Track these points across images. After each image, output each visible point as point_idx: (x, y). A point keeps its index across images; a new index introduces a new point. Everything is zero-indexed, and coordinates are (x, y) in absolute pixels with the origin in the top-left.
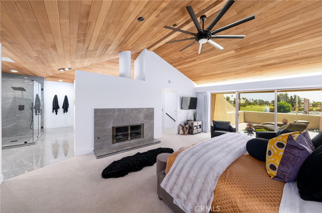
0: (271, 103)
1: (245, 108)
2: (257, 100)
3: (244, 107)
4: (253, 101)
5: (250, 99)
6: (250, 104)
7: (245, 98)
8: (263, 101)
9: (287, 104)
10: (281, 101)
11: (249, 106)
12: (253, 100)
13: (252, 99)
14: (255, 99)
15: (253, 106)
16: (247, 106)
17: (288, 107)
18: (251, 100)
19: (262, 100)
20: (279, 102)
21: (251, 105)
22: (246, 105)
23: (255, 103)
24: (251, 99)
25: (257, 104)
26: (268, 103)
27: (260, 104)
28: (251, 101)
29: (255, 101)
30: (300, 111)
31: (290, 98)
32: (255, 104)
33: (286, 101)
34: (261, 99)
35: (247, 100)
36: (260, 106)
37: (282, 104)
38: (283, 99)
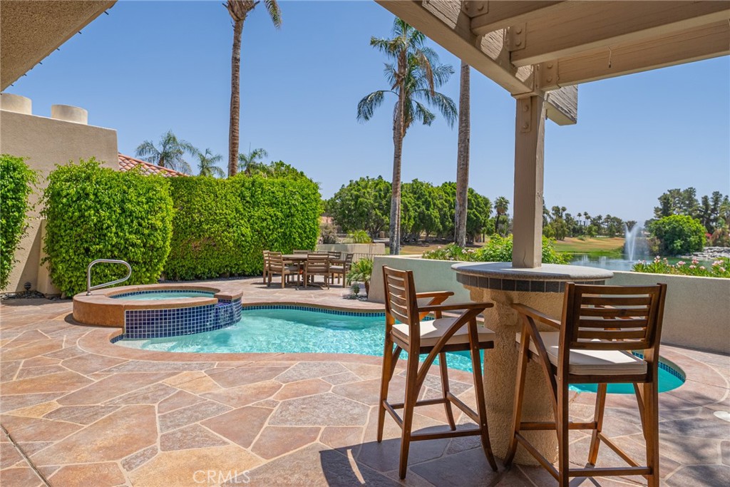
2: (600, 217)
4: (588, 223)
5: (580, 215)
6: (577, 231)
7: (560, 207)
9: (693, 222)
12: (588, 218)
13: (586, 214)
14: (593, 215)
15: (589, 239)
16: (567, 238)
17: (696, 232)
18: (583, 218)
19: (615, 218)
21: (581, 236)
22: (565, 236)
23: (596, 228)
24: (582, 214)
25: (601, 234)
27: (611, 234)
29: (596, 222)
31: (701, 205)
32: (594, 233)
33: (691, 215)
34: (612, 216)
35: (567, 218)
36: (609, 239)
37: (677, 221)
38: (680, 208)
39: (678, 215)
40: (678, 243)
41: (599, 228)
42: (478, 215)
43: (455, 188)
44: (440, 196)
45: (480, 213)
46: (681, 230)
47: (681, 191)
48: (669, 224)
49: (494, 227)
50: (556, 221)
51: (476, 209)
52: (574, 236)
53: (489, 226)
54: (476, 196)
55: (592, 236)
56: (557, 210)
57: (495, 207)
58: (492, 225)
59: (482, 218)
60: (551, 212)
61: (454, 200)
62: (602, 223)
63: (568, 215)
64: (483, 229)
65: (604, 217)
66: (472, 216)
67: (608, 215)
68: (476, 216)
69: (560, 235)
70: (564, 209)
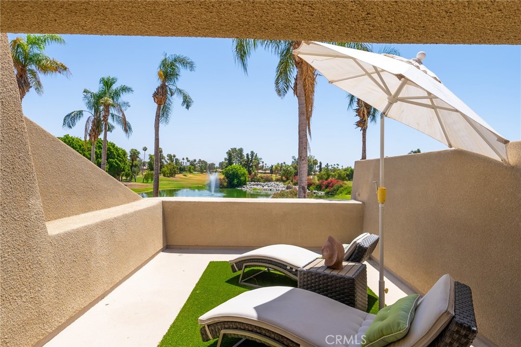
0: (219, 168)
1: (172, 181)
2: (195, 161)
3: (171, 178)
4: (188, 164)
5: (183, 159)
6: (182, 170)
7: (172, 155)
8: (205, 163)
9: (242, 169)
10: (234, 164)
11: (181, 176)
12: (188, 161)
13: (187, 159)
14: (191, 159)
15: (189, 175)
16: (176, 175)
17: (244, 175)
18: (185, 161)
19: (203, 161)
20: (231, 165)
21: (184, 173)
22: (175, 173)
23: (193, 167)
24: (185, 158)
25: (196, 171)
26: (214, 168)
27: (202, 171)
28: (186, 164)
29: (192, 163)
30: (259, 183)
31: (245, 158)
32: (192, 171)
33: (241, 163)
35: (176, 161)
36: (201, 174)
37: (235, 169)
38: (237, 159)
39: (236, 165)
40: (235, 181)
41: (195, 167)
42: (119, 163)
43: (100, 143)
44: (88, 148)
45: (120, 161)
46: (237, 174)
47: (237, 149)
48: (232, 170)
49: (130, 171)
50: (170, 164)
51: (117, 158)
52: (180, 173)
53: (127, 171)
54: (117, 149)
55: (191, 172)
56: (170, 157)
57: (130, 156)
58: (129, 170)
59: (122, 165)
60: (167, 158)
61: (100, 152)
62: (197, 164)
63: (176, 159)
64: (123, 173)
65: (197, 160)
66: (115, 164)
67: (200, 159)
68: (117, 164)
69: (172, 174)
70: (174, 156)
